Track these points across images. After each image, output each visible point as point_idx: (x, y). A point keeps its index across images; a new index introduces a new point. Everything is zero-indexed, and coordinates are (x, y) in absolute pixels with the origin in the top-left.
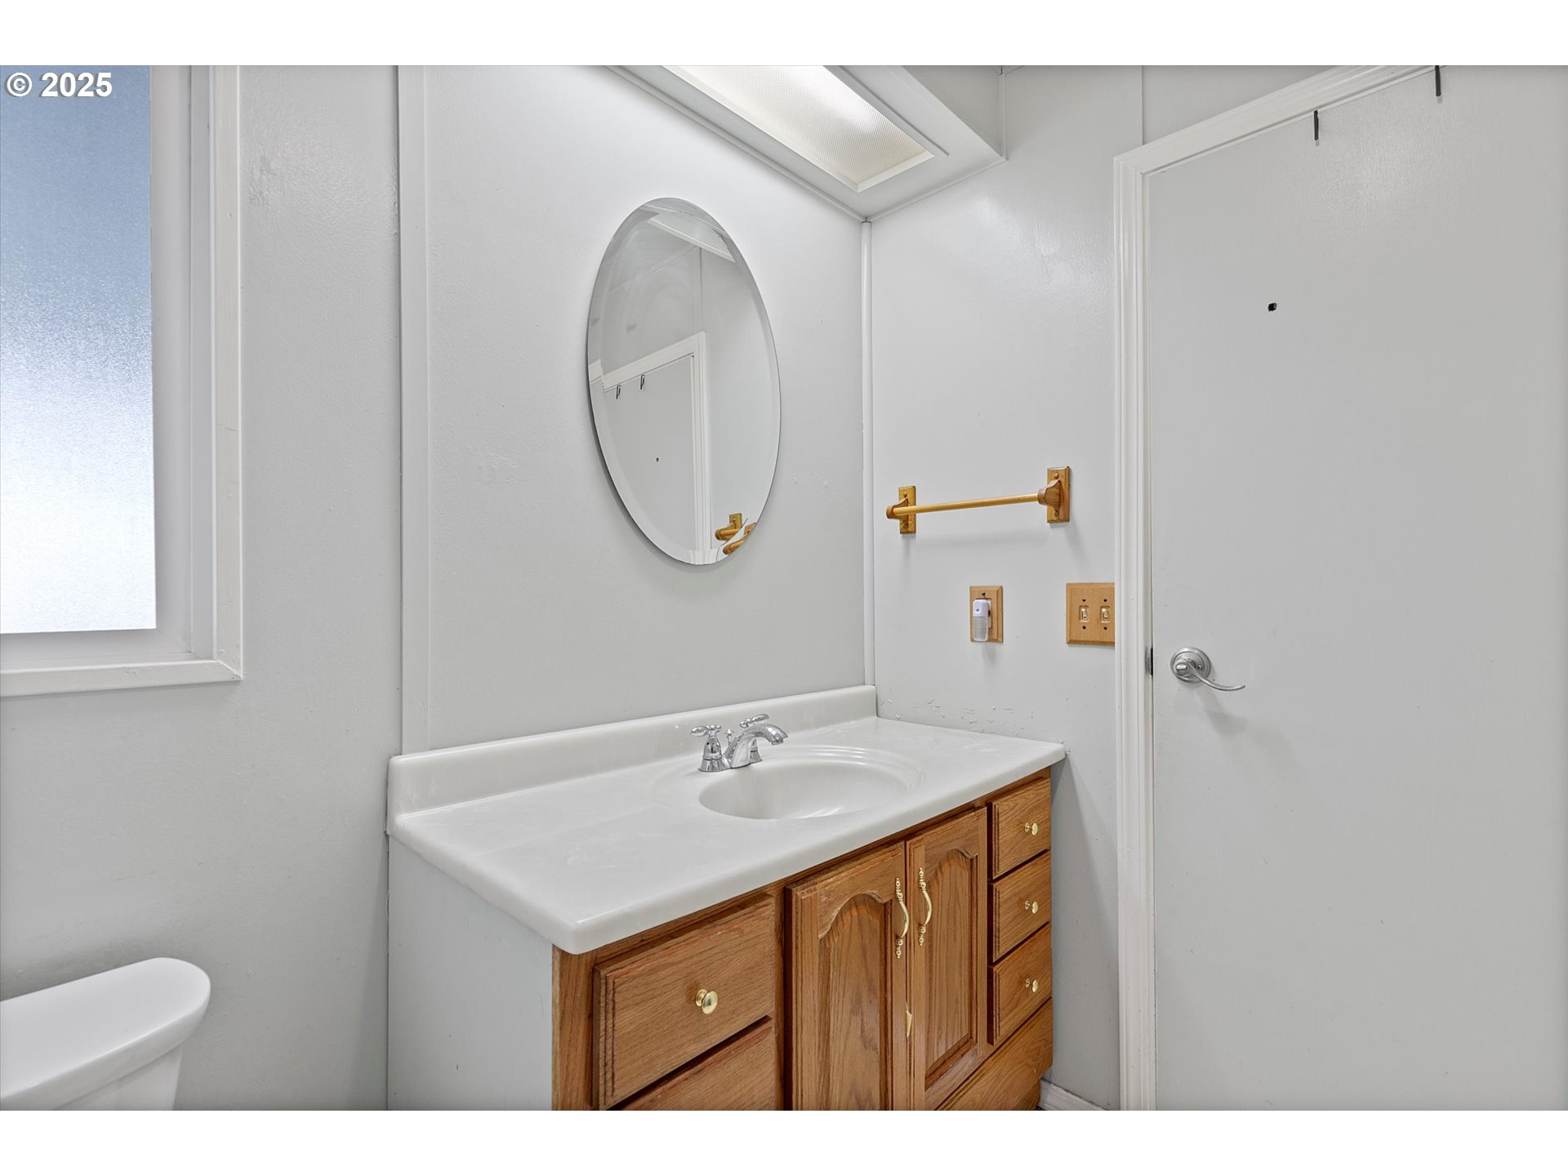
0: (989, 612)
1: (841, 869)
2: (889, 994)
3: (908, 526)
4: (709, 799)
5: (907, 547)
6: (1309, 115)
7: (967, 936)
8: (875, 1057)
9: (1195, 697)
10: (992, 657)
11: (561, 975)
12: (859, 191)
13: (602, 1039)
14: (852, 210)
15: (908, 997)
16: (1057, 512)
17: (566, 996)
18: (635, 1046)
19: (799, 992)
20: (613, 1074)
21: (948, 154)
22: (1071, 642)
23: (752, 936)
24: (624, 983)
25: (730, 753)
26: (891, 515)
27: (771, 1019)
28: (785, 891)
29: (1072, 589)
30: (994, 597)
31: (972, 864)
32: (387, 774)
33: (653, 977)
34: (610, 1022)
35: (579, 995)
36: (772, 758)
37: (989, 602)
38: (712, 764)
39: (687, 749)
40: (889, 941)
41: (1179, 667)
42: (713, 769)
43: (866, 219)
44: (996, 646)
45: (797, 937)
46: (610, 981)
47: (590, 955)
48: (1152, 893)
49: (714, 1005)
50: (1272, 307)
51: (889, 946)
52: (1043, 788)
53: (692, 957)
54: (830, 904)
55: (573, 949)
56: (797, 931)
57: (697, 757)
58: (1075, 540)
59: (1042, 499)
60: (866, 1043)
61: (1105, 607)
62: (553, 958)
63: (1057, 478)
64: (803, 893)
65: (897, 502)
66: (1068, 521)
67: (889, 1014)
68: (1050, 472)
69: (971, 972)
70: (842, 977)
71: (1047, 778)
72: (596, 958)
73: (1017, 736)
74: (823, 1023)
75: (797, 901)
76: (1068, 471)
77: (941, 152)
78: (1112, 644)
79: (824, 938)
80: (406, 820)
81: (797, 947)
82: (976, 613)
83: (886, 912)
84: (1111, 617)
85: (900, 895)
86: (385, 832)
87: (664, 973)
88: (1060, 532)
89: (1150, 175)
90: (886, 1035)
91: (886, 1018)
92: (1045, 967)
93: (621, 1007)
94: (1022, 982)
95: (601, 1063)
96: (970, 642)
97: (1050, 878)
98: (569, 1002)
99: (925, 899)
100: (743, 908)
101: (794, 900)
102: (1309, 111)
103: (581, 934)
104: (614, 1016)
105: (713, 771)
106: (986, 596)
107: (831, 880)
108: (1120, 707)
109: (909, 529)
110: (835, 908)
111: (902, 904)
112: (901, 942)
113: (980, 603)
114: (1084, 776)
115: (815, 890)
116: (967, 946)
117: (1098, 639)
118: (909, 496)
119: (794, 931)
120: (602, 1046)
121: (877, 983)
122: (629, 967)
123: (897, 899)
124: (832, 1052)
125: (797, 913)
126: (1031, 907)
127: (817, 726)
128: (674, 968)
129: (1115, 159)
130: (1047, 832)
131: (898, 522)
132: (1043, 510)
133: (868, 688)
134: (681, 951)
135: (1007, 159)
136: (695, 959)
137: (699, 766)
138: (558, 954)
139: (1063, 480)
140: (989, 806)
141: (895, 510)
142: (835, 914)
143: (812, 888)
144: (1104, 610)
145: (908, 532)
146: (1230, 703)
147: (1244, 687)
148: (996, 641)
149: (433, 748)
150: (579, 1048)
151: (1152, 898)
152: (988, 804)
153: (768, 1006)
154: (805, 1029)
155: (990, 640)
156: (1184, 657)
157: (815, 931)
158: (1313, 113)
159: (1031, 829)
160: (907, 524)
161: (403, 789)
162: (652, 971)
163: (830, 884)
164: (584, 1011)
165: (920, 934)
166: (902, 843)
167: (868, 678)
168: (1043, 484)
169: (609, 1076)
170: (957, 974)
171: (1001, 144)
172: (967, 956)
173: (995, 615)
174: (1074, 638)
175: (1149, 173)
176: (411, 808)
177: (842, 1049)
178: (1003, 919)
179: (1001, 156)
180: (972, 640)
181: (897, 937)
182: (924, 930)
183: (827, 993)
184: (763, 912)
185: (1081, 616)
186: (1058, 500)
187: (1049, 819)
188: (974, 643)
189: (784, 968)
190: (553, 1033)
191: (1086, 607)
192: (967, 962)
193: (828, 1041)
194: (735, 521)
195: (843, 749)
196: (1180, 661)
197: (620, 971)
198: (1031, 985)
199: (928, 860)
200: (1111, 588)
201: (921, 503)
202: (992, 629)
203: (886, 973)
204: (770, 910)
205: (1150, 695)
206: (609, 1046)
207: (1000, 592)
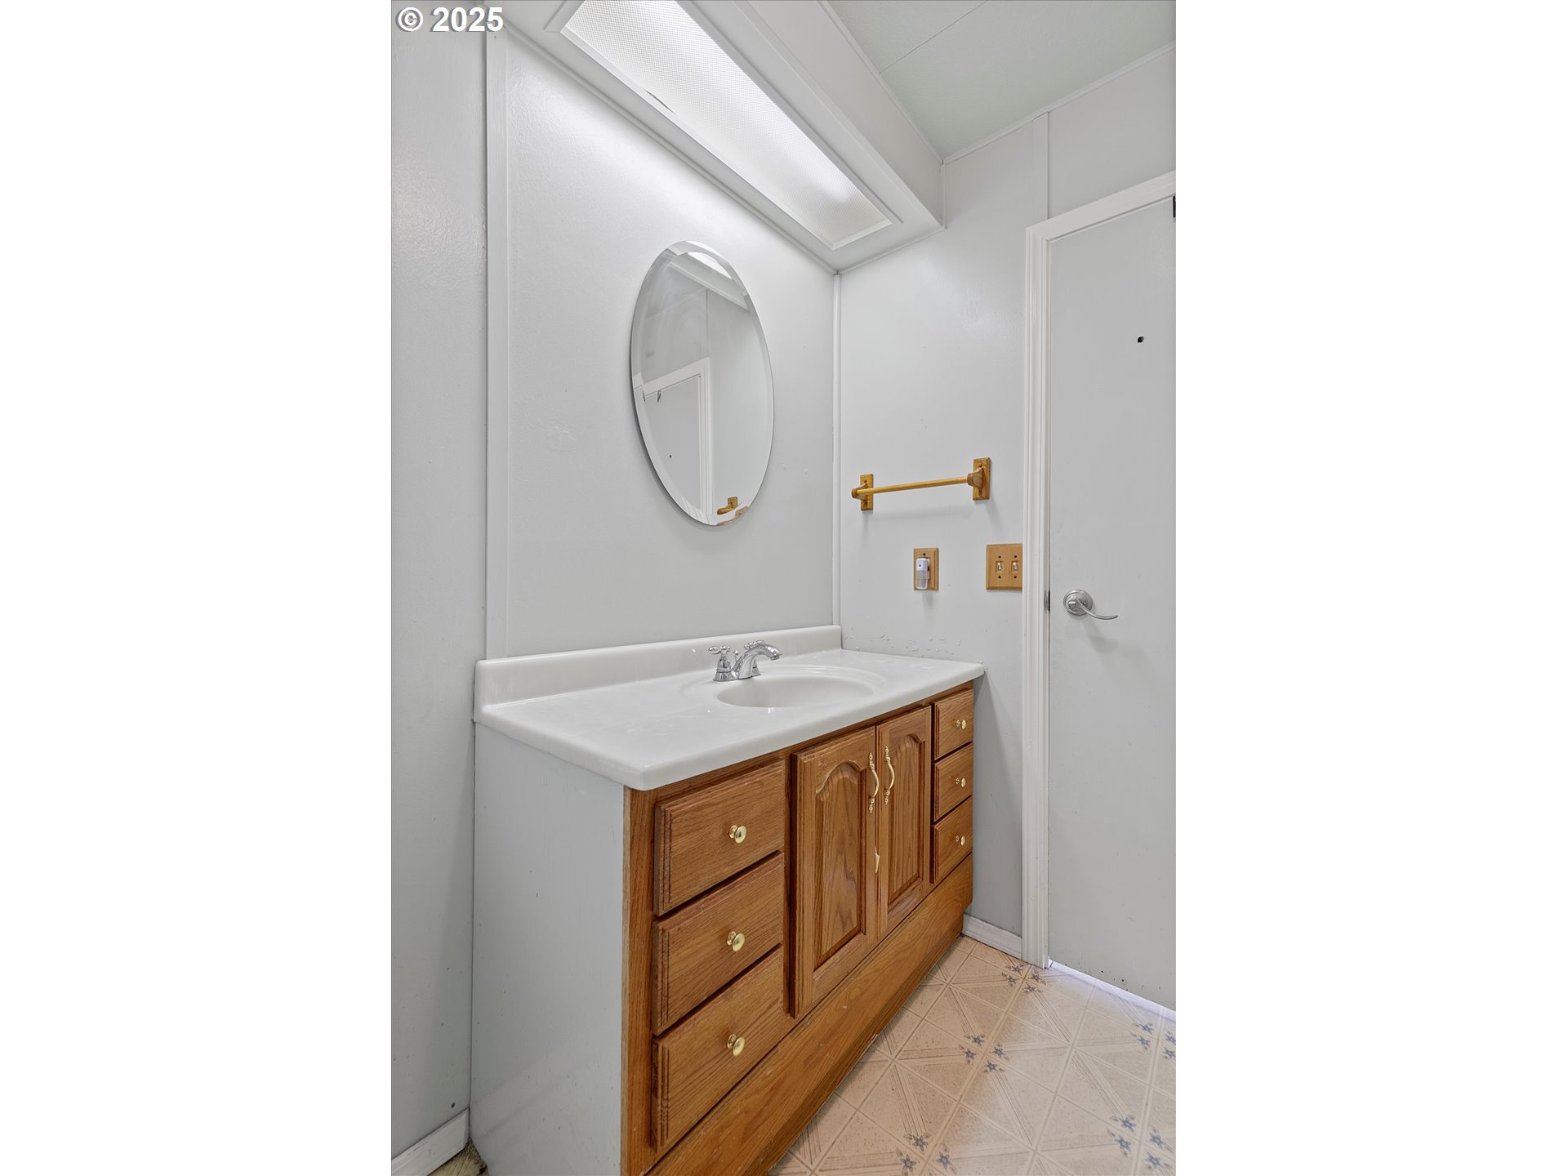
0: (928, 569)
1: (832, 742)
2: (863, 839)
3: (867, 505)
4: (724, 697)
5: (866, 521)
6: (1169, 199)
7: (917, 800)
8: (853, 886)
9: (1080, 625)
10: (930, 602)
11: (631, 808)
12: (833, 249)
13: (662, 859)
14: (827, 264)
15: (877, 844)
16: (980, 492)
17: (635, 824)
18: (686, 865)
19: (802, 833)
20: (670, 886)
21: (902, 222)
22: (990, 588)
23: (769, 787)
24: (678, 816)
25: (738, 668)
26: (855, 495)
27: (781, 853)
28: (792, 757)
29: (991, 549)
30: (932, 556)
31: (921, 746)
32: (474, 672)
33: (699, 813)
34: (668, 845)
35: (644, 824)
36: (769, 672)
37: (928, 560)
38: (723, 676)
39: (704, 665)
40: (864, 801)
41: (1071, 603)
42: (725, 679)
43: (837, 273)
44: (934, 593)
45: (800, 791)
46: (669, 814)
47: (652, 794)
48: (1047, 771)
49: (743, 837)
50: (1140, 340)
51: (864, 803)
52: (968, 695)
53: (727, 800)
54: (824, 768)
55: (641, 787)
56: (800, 787)
57: (714, 671)
58: (993, 513)
59: (970, 481)
60: (848, 876)
61: (1016, 562)
62: (624, 795)
63: (981, 466)
64: (805, 759)
65: (859, 486)
66: (988, 498)
67: (864, 855)
68: (976, 461)
69: (919, 828)
70: (832, 824)
71: (970, 687)
72: (657, 798)
73: (948, 659)
74: (818, 858)
75: (800, 764)
76: (989, 461)
77: (897, 220)
78: (1020, 589)
79: (819, 794)
80: (491, 709)
81: (800, 799)
82: (918, 568)
83: (863, 776)
84: (1020, 568)
85: (872, 765)
86: (472, 720)
87: (707, 810)
88: (982, 507)
89: (1052, 242)
90: (861, 871)
91: (861, 858)
92: (968, 828)
93: (677, 834)
94: (953, 839)
95: (661, 878)
96: (913, 590)
97: (972, 763)
98: (637, 827)
99: (890, 770)
100: (762, 767)
101: (798, 763)
102: (1170, 197)
103: (646, 775)
104: (670, 841)
105: (724, 681)
106: (926, 556)
107: (825, 750)
108: (1026, 635)
109: (868, 507)
110: (827, 772)
111: (874, 771)
112: (873, 801)
113: (921, 561)
114: (998, 687)
115: (814, 756)
116: (917, 807)
117: (1009, 585)
118: (867, 481)
119: (798, 787)
120: (661, 864)
121: (856, 831)
122: (682, 805)
123: (870, 769)
124: (824, 879)
125: (801, 773)
126: (961, 783)
127: (800, 653)
128: (714, 808)
129: (1027, 229)
130: (971, 728)
131: (860, 501)
132: (969, 490)
133: (836, 627)
134: (718, 793)
135: (946, 228)
136: (728, 803)
137: (713, 678)
138: (629, 792)
139: (985, 468)
140: (933, 705)
141: (858, 491)
142: (827, 776)
143: (812, 755)
144: (1014, 564)
145: (868, 509)
146: (1106, 629)
147: (1117, 617)
148: (933, 589)
149: (510, 656)
150: (644, 866)
151: (1047, 774)
152: (932, 703)
153: (779, 841)
154: (806, 861)
155: (930, 588)
156: (1072, 597)
157: (813, 787)
158: (1172, 198)
159: (961, 725)
160: (866, 503)
161: (487, 686)
162: (699, 808)
163: (823, 753)
164: (647, 838)
165: (885, 796)
166: (874, 727)
167: (835, 619)
168: (969, 469)
169: (666, 887)
170: (910, 829)
171: (942, 216)
172: (917, 816)
173: (932, 570)
174: (992, 585)
175: (1052, 240)
176: (494, 701)
177: (831, 878)
178: (941, 791)
179: (942, 225)
180: (916, 589)
181: (870, 797)
182: (888, 793)
183: (821, 836)
184: (777, 770)
185: (997, 569)
186: (981, 483)
187: (972, 719)
188: (917, 592)
189: (791, 815)
190: (624, 854)
191: (1001, 562)
192: (917, 820)
193: (822, 871)
194: (732, 503)
195: (823, 667)
196: (1071, 598)
197: (675, 807)
198: (960, 840)
199: (891, 741)
200: (1019, 548)
201: (877, 485)
202: (930, 579)
203: (861, 824)
204: (781, 768)
205: (1047, 626)
206: (666, 864)
207: (936, 552)
